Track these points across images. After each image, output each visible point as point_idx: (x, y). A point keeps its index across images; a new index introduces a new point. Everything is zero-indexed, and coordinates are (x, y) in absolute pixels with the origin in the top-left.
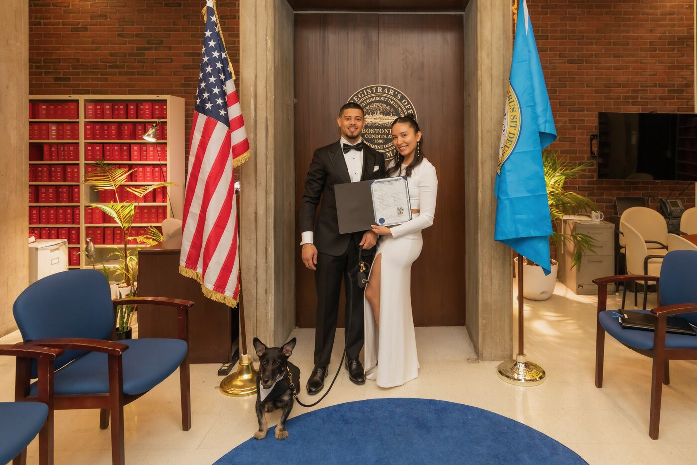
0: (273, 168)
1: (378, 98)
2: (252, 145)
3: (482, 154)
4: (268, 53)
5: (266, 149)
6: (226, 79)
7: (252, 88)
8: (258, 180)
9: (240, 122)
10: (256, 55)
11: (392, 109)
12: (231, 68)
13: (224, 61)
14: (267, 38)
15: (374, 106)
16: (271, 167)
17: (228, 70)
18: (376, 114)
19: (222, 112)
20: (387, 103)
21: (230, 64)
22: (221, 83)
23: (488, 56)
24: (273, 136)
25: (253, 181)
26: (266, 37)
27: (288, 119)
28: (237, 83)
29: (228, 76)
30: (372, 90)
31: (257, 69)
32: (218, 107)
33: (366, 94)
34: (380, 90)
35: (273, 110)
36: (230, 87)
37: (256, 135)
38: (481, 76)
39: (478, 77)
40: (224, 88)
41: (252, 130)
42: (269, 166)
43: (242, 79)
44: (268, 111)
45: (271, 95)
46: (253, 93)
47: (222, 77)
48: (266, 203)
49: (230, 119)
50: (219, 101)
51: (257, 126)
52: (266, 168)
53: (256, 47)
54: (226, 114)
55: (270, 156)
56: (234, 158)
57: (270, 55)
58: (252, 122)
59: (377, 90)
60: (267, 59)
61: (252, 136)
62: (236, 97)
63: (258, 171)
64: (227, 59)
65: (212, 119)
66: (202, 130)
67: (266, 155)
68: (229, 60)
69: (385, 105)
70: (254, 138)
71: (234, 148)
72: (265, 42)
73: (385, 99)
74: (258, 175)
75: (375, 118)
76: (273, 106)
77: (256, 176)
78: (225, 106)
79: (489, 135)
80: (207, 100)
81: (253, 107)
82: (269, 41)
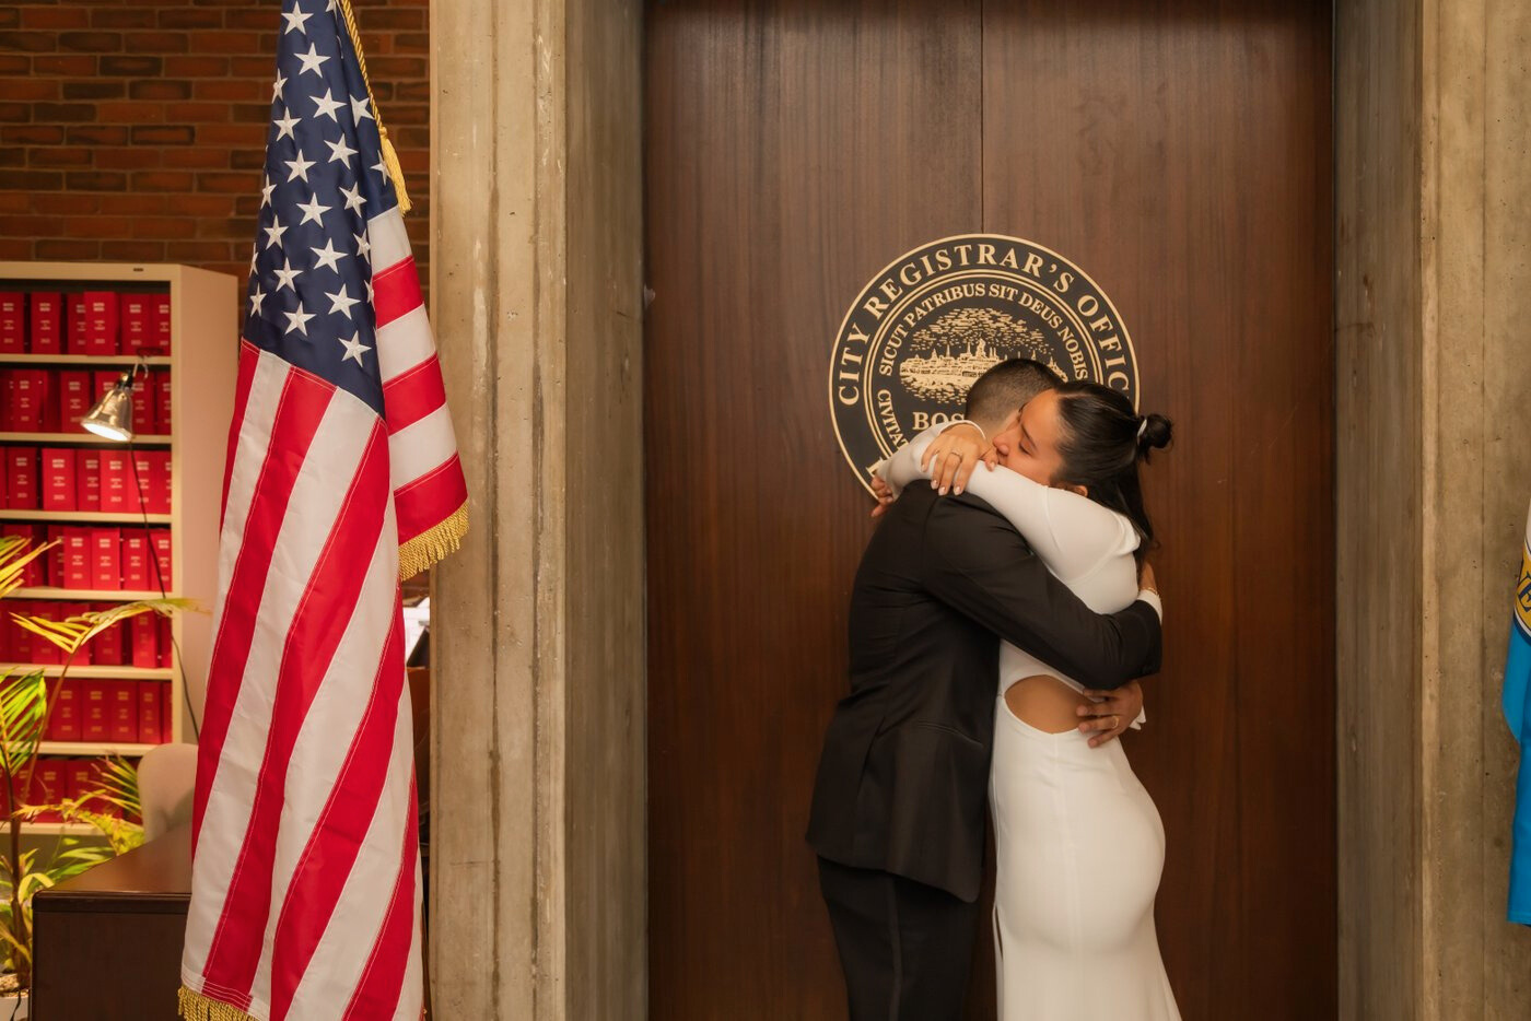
0: (561, 574)
1: (980, 290)
2: (475, 482)
3: (1439, 539)
4: (541, 103)
5: (535, 495)
6: (369, 210)
7: (478, 246)
8: (500, 620)
9: (428, 388)
10: (495, 112)
11: (1036, 335)
12: (390, 164)
13: (364, 136)
14: (540, 39)
15: (962, 321)
16: (554, 568)
17: (380, 173)
18: (969, 354)
19: (354, 349)
20: (1014, 309)
21: (387, 145)
22: (350, 227)
23: (1469, 118)
24: (561, 443)
25: (482, 627)
26: (535, 37)
27: (622, 369)
28: (417, 225)
29: (379, 197)
30: (956, 258)
31: (501, 166)
32: (340, 326)
33: (930, 272)
34: (986, 254)
35: (560, 335)
36: (386, 243)
37: (493, 441)
38: (1438, 205)
39: (1424, 206)
40: (363, 246)
41: (478, 419)
42: (545, 565)
43: (440, 207)
44: (544, 341)
45: (555, 277)
46: (481, 269)
47: (354, 199)
48: (535, 719)
49: (386, 377)
50: (342, 302)
51: (500, 402)
52: (535, 575)
53: (496, 78)
54: (372, 357)
55: (548, 523)
56: (401, 541)
57: (550, 111)
58: (479, 386)
59: (973, 255)
60: (537, 127)
61: (479, 444)
62: (412, 284)
63: (503, 587)
64: (377, 128)
65: (311, 378)
66: (271, 421)
67: (535, 522)
68: (383, 130)
69: (1005, 319)
70: (485, 453)
71: (405, 498)
72: (530, 57)
73: (1007, 294)
74: (500, 603)
75: (965, 367)
76: (560, 323)
77: (495, 607)
78: (368, 320)
79: (1471, 456)
80: (291, 300)
81: (480, 323)
82: (547, 55)
